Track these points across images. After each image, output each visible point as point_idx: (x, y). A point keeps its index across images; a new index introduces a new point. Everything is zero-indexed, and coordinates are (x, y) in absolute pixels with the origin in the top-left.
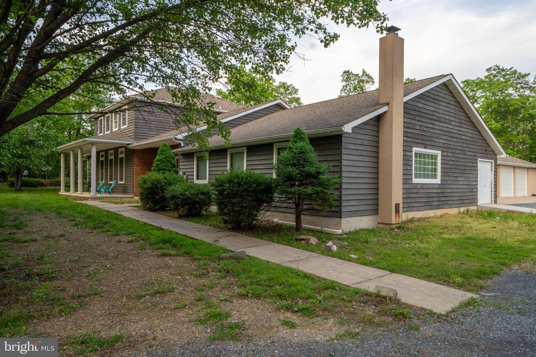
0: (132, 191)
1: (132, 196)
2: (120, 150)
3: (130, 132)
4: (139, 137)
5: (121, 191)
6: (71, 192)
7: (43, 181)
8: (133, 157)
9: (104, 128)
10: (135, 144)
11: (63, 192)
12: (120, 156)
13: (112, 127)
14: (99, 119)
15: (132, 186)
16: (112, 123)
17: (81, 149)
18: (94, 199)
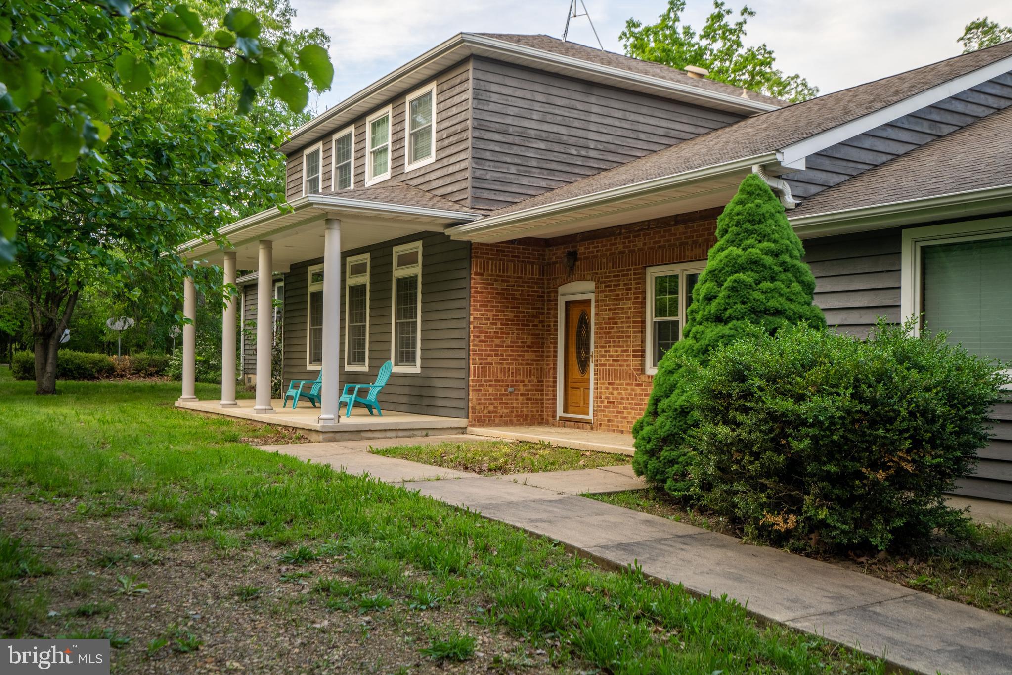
0: (461, 404)
1: (462, 422)
2: (397, 250)
3: (449, 180)
4: (486, 194)
5: (404, 399)
6: (223, 402)
7: (113, 359)
8: (463, 274)
9: (327, 179)
10: (480, 222)
11: (187, 400)
12: (399, 273)
13: (360, 174)
14: (307, 152)
15: (462, 384)
16: (361, 157)
17: (268, 245)
18: (335, 435)
